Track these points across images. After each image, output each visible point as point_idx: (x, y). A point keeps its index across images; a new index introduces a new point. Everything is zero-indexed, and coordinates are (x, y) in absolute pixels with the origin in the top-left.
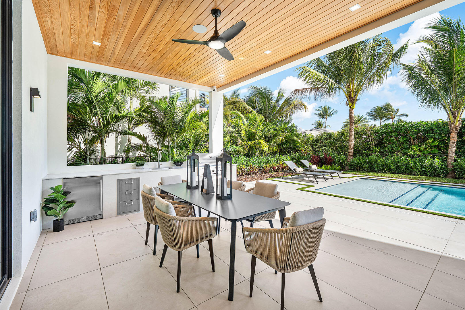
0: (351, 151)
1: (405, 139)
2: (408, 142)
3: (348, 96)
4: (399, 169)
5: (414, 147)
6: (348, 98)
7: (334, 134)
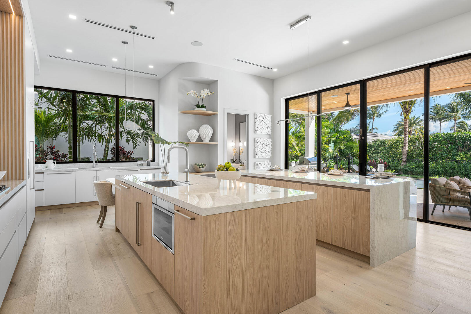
0: (405, 157)
1: (453, 147)
2: (456, 150)
3: (403, 108)
4: (447, 173)
5: (461, 154)
6: (403, 109)
7: (388, 141)
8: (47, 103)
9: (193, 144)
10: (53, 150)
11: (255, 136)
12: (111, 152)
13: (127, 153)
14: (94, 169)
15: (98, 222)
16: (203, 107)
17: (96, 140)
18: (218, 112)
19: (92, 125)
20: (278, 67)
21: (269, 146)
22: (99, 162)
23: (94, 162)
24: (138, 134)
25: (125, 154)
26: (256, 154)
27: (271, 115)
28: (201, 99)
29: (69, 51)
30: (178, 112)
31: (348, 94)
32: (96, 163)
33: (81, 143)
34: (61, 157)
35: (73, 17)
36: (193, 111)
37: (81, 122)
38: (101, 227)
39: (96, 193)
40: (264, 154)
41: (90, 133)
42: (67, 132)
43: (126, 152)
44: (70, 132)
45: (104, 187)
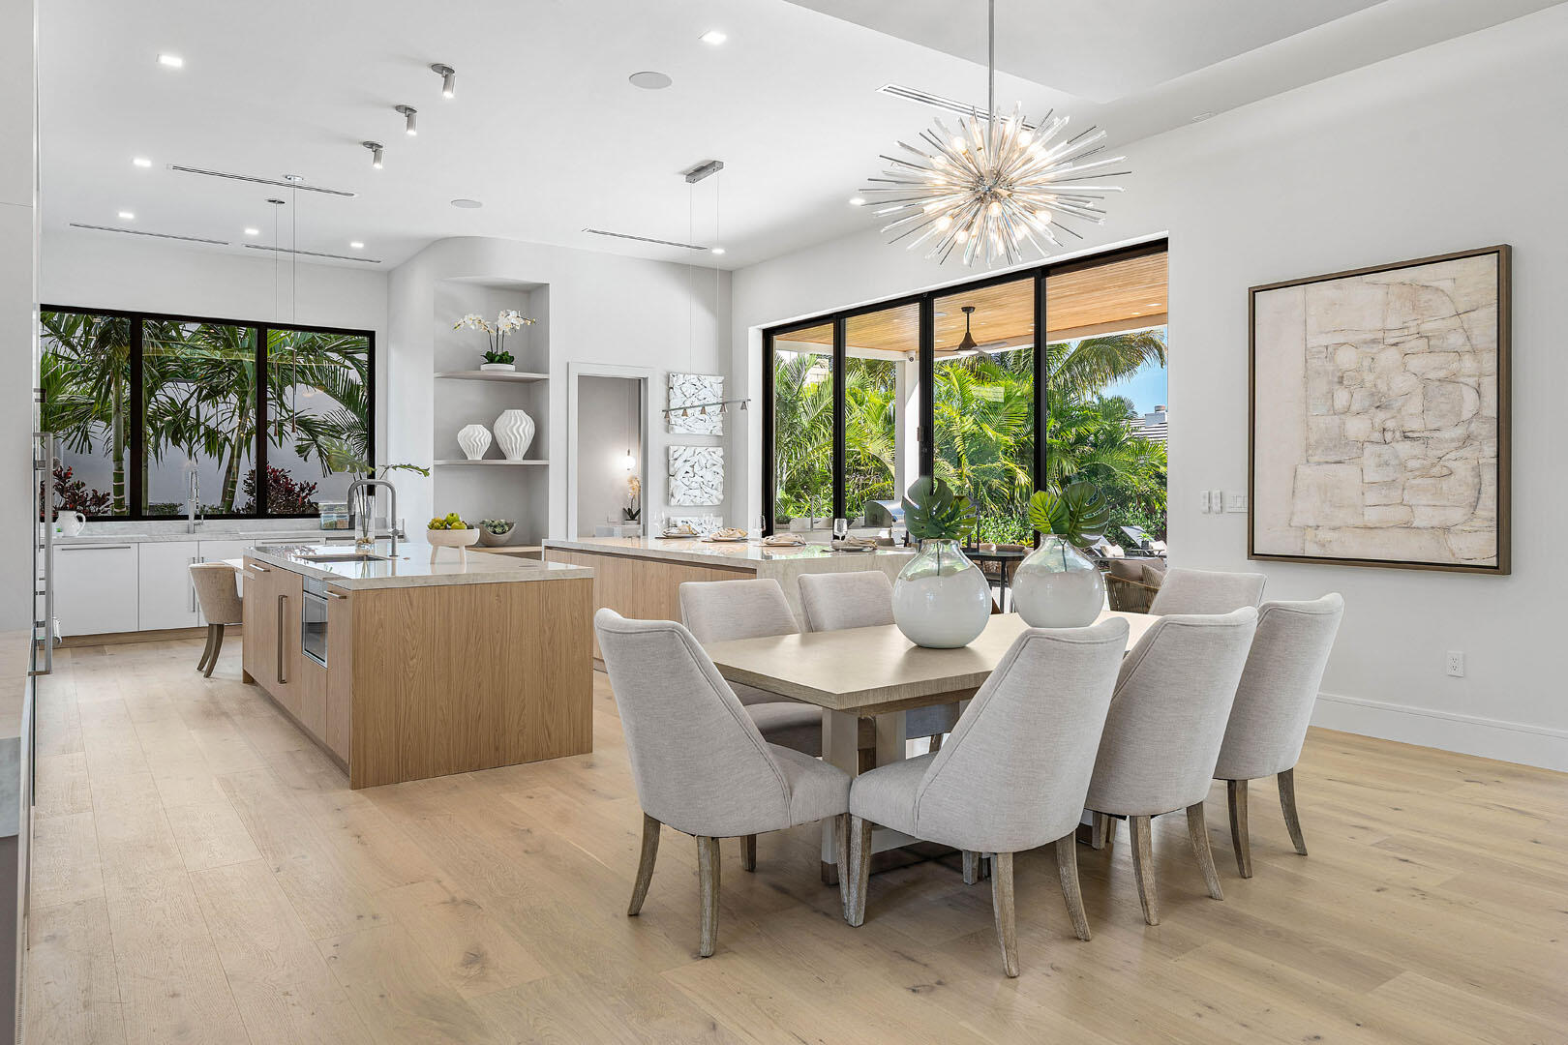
8: (52, 338)
9: (475, 465)
10: (64, 482)
11: (668, 439)
12: (245, 487)
13: (297, 489)
14: (191, 535)
15: (200, 668)
16: (505, 359)
17: (199, 448)
18: (548, 373)
19: (185, 403)
20: (729, 245)
21: (715, 468)
22: (207, 517)
23: (192, 517)
24: (338, 428)
25: (290, 491)
26: (670, 492)
27: (721, 379)
28: (500, 338)
29: (127, 216)
30: (433, 375)
31: (967, 310)
32: (196, 521)
33: (151, 456)
34: (88, 503)
35: (143, 163)
36: (477, 373)
37: (152, 393)
38: (208, 675)
39: (196, 595)
40: (697, 492)
41: (180, 428)
42: (109, 424)
43: (293, 485)
44: (118, 427)
45: (215, 577)
